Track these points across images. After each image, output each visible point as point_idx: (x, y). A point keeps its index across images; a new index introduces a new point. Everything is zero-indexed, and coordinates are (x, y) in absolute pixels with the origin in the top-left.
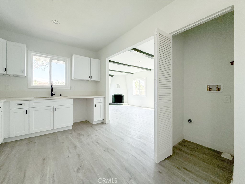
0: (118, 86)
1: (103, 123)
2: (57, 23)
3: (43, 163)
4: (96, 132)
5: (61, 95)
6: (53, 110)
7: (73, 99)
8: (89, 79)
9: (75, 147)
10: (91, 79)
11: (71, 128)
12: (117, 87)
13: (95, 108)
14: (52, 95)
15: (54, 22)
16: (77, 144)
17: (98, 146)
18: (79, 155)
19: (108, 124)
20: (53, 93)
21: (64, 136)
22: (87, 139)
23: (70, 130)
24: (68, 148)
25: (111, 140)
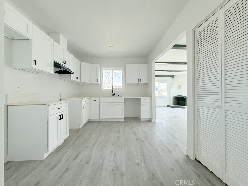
0: (180, 87)
1: (150, 121)
2: (111, 46)
3: (100, 135)
4: (139, 126)
5: (118, 96)
6: (112, 105)
7: (125, 98)
8: (139, 82)
9: (119, 132)
10: (140, 82)
11: (124, 120)
12: (178, 88)
13: (142, 106)
14: (113, 95)
15: (109, 46)
16: (121, 131)
17: (134, 135)
18: (119, 137)
19: (154, 122)
20: (114, 94)
21: (117, 124)
22: (129, 129)
23: (123, 122)
24: (115, 131)
25: (147, 134)
